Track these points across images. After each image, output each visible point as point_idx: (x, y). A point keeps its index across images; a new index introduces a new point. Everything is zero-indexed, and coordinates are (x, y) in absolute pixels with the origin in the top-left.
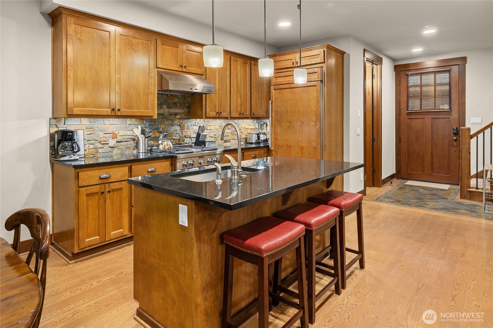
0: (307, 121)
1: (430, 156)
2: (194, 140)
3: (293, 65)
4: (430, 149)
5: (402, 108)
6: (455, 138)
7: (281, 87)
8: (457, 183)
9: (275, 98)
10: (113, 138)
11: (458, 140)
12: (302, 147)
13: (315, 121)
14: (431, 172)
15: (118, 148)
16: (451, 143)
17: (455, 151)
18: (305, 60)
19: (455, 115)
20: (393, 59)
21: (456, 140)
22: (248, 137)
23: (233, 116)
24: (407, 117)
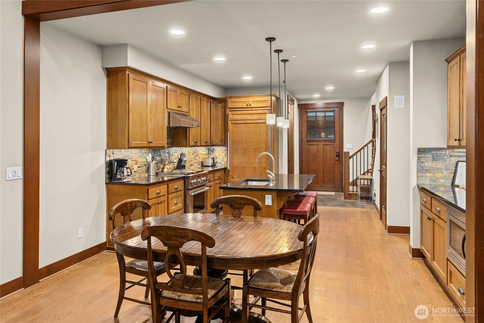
0: (259, 148)
1: (322, 173)
2: (176, 165)
3: (247, 106)
4: (322, 167)
5: (303, 136)
6: (337, 159)
7: (237, 122)
8: (339, 191)
9: (232, 130)
10: (136, 164)
11: (339, 160)
12: (255, 168)
13: (265, 148)
14: (322, 184)
15: (138, 172)
16: (335, 162)
17: (338, 168)
18: (257, 103)
19: (337, 142)
20: (298, 100)
21: (338, 160)
22: (204, 162)
23: (202, 144)
24: (307, 143)
